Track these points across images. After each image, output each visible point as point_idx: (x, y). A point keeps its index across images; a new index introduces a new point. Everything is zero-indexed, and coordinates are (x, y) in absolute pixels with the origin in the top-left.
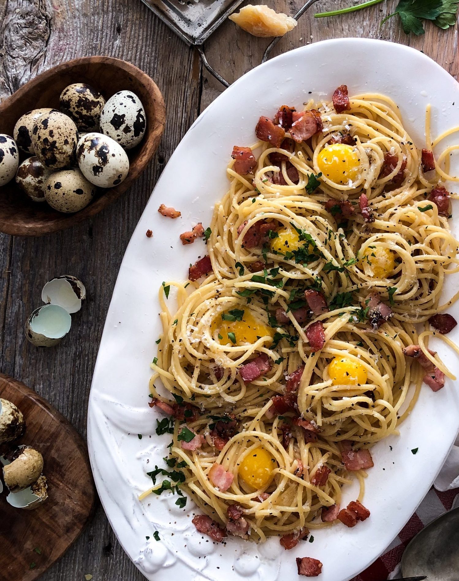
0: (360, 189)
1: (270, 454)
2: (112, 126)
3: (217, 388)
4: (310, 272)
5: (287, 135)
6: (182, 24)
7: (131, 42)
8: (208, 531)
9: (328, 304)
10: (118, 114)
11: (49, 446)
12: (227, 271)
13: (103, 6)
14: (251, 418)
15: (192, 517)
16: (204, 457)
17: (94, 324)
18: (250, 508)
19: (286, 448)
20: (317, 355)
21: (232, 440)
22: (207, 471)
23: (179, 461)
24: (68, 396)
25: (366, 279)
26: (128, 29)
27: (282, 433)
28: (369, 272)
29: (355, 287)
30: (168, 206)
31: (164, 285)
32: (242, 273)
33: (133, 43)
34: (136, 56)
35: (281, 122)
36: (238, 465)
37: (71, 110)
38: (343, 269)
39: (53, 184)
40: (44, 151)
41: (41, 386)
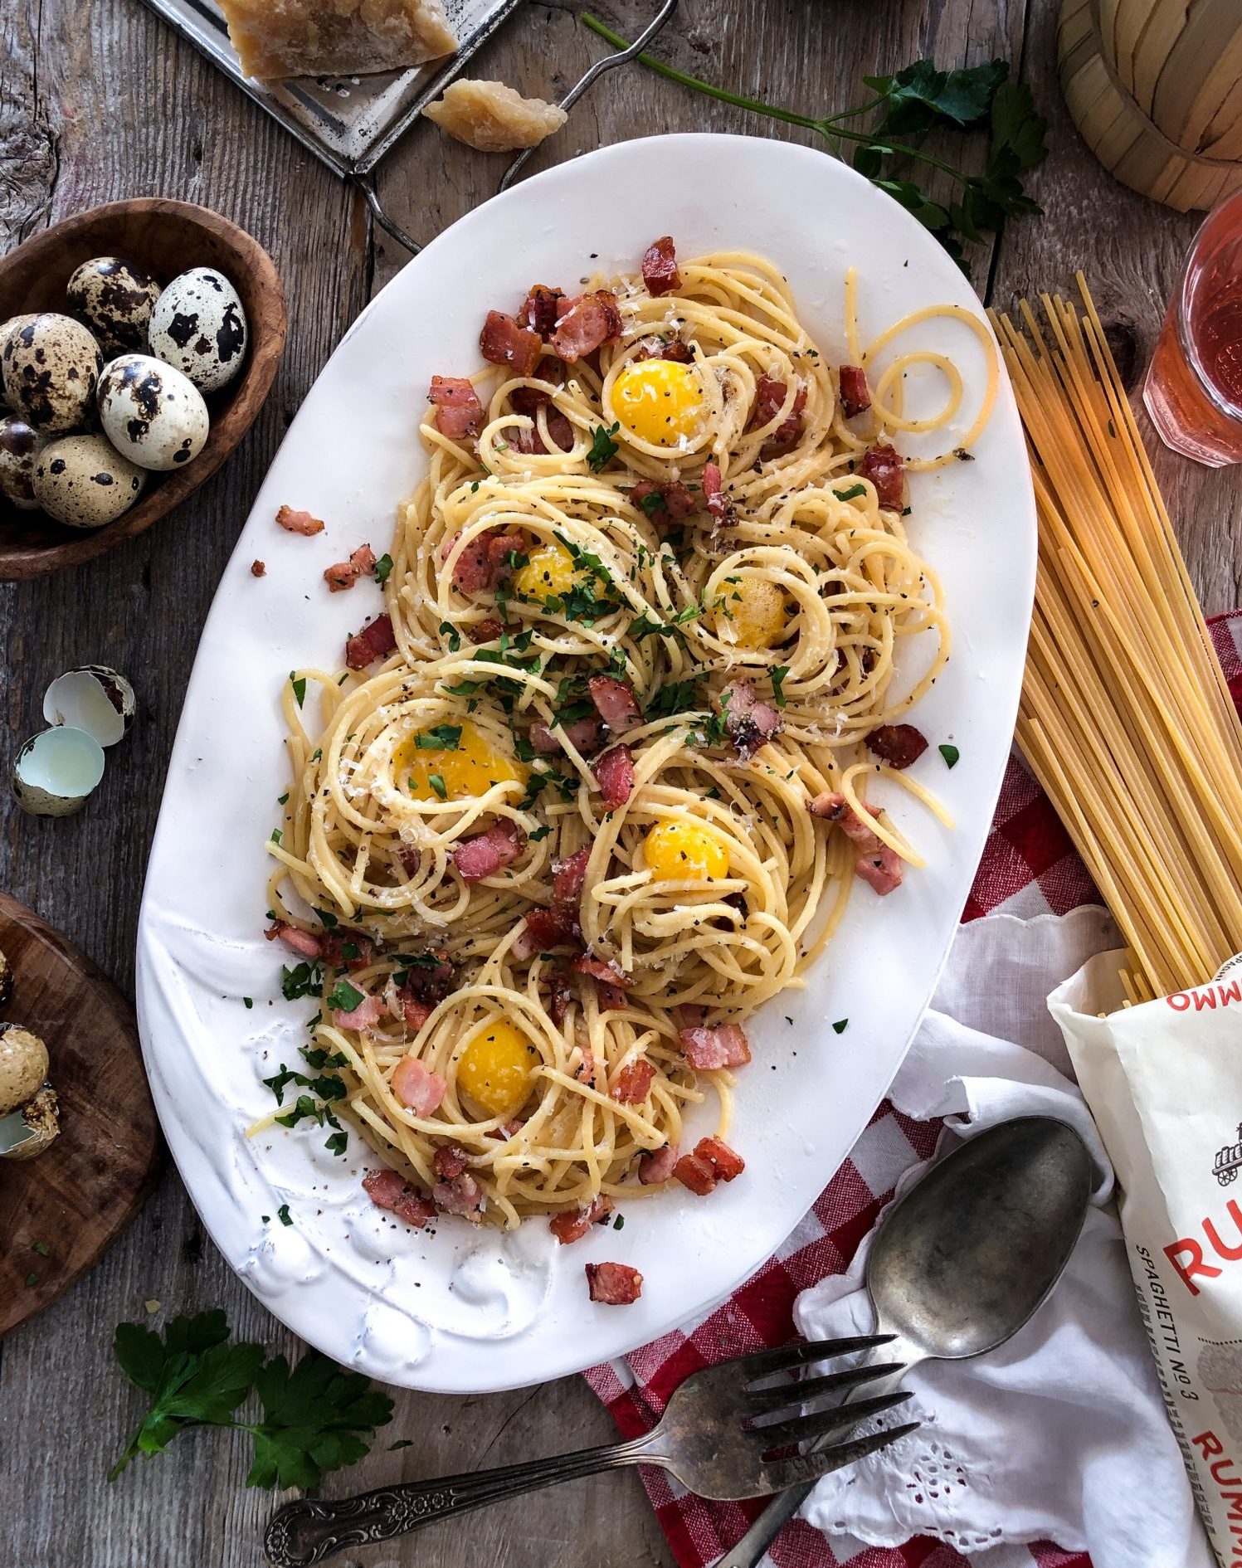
0: (705, 456)
1: (525, 1036)
2: (171, 339)
3: (408, 894)
4: (599, 638)
5: (547, 348)
6: (326, 134)
7: (224, 177)
8: (395, 1204)
9: (644, 709)
10: (184, 313)
11: (61, 1028)
12: (427, 645)
13: (165, 106)
14: (482, 960)
15: (361, 1176)
16: (383, 1044)
17: (156, 770)
18: (482, 1152)
19: (558, 1022)
20: (620, 817)
21: (442, 1006)
22: (389, 1074)
23: (332, 1053)
24: (106, 921)
25: (721, 651)
26: (217, 151)
27: (548, 989)
28: (728, 633)
29: (698, 669)
30: (296, 507)
31: (292, 676)
32: (455, 643)
33: (228, 180)
34: (234, 206)
35: (532, 321)
36: (455, 1059)
37: (90, 311)
38: (671, 630)
39: (48, 465)
40: (26, 393)
41: (51, 902)
